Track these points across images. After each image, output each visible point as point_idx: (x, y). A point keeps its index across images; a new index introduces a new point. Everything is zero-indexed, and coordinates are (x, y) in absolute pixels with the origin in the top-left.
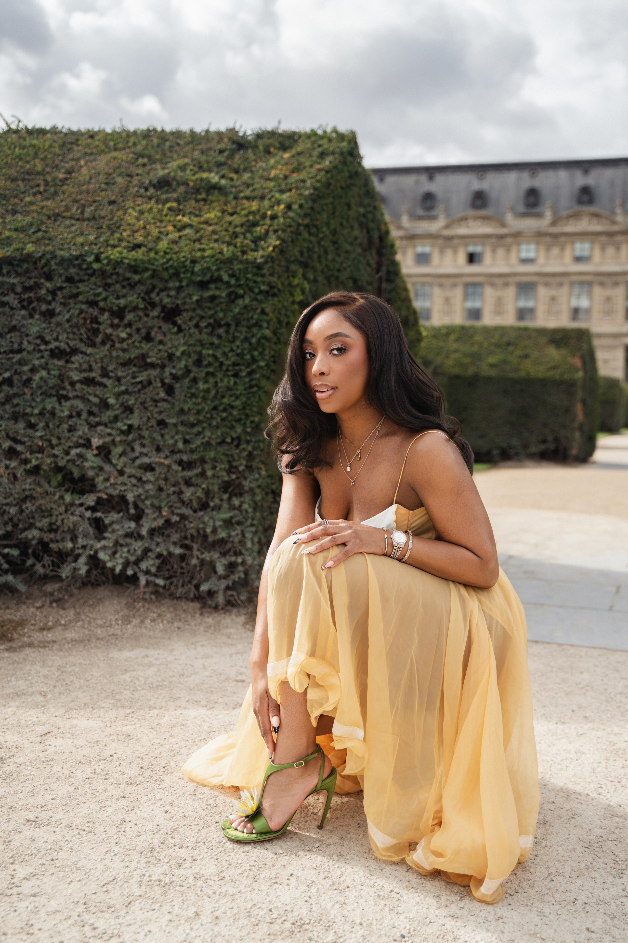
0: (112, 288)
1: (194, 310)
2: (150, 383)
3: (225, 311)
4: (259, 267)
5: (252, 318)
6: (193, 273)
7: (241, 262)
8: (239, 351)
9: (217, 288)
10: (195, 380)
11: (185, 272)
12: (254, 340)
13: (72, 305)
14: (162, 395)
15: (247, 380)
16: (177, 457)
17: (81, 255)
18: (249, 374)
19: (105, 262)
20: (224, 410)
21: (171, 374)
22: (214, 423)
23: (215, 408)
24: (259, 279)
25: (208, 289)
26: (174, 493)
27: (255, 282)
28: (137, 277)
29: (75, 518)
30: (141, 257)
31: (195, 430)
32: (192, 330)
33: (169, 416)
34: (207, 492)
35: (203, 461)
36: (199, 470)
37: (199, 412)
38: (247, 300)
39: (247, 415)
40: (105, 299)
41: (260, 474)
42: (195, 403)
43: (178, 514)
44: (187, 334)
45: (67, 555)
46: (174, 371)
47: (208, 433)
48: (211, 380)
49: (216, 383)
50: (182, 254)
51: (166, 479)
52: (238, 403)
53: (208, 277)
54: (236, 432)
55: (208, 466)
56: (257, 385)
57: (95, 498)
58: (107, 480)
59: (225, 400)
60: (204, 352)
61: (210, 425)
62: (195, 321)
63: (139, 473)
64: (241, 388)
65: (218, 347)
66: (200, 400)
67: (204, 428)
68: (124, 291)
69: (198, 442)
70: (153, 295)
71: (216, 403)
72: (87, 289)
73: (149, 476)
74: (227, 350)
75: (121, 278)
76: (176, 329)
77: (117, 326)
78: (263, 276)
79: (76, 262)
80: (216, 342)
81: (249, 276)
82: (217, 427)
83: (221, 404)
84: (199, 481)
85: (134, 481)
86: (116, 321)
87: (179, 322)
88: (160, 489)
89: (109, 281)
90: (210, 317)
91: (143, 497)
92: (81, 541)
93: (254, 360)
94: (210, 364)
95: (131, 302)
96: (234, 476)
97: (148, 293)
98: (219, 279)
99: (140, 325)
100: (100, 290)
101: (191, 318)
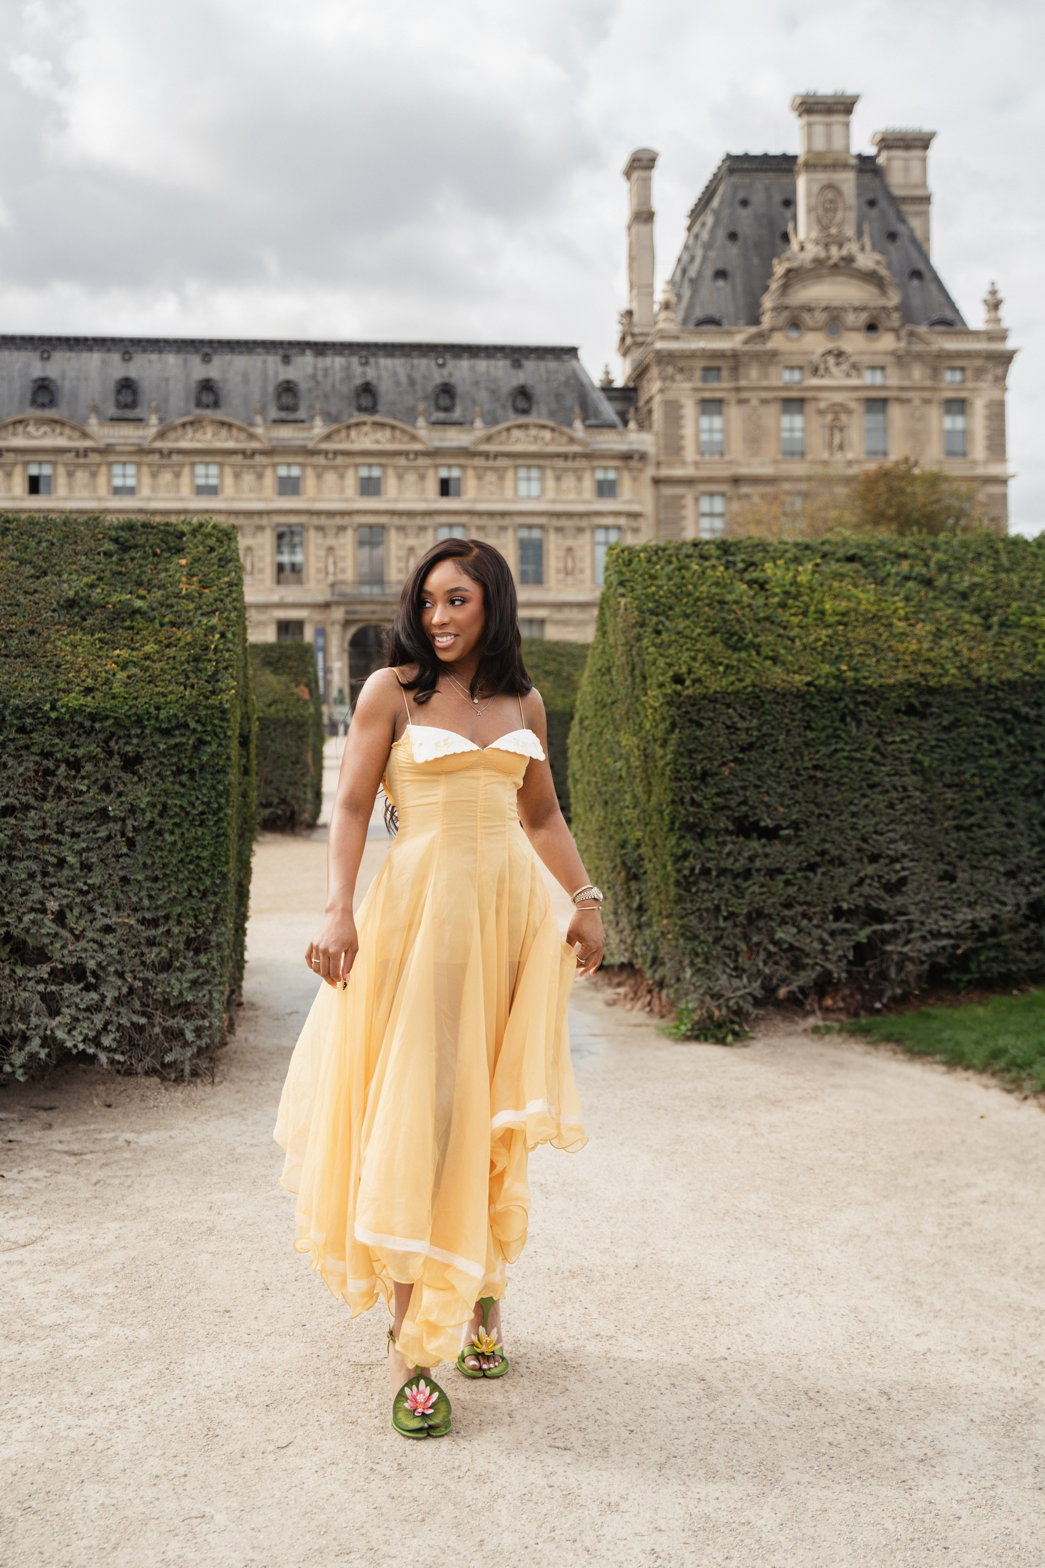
0: (67, 737)
1: (155, 758)
2: (109, 838)
3: (191, 758)
4: (224, 712)
5: (217, 764)
6: (157, 718)
7: (206, 707)
8: (205, 800)
9: (182, 735)
10: (160, 833)
11: (148, 720)
12: (221, 788)
13: (25, 758)
14: (125, 850)
15: (215, 829)
16: (139, 915)
17: (35, 703)
18: (216, 823)
19: (63, 710)
20: (191, 862)
21: (133, 826)
22: (181, 876)
23: (181, 861)
24: (225, 724)
25: (174, 736)
26: (136, 955)
27: (221, 727)
28: (97, 726)
29: (27, 994)
30: (102, 705)
31: (159, 885)
32: (155, 780)
33: (132, 873)
34: (171, 951)
35: (167, 917)
36: (166, 928)
37: (165, 866)
38: (214, 747)
39: (214, 865)
40: (61, 751)
41: (226, 927)
42: (161, 857)
43: (139, 979)
44: (149, 784)
45: (13, 1037)
46: (136, 824)
47: (174, 888)
48: (177, 831)
49: (183, 834)
50: (144, 700)
51: (126, 941)
52: (205, 854)
53: (174, 723)
54: (203, 884)
55: (171, 923)
56: (224, 834)
57: (49, 969)
58: (63, 947)
59: (193, 852)
60: (169, 802)
61: (176, 879)
62: (158, 770)
63: (97, 936)
64: (208, 838)
65: (183, 796)
66: (166, 853)
67: (169, 882)
68: (82, 740)
69: (164, 898)
70: (112, 744)
71: (182, 855)
72: (43, 739)
73: (109, 939)
74: (193, 798)
75: (76, 726)
76: (136, 779)
77: (75, 777)
78: (228, 721)
79: (30, 711)
80: (182, 790)
81: (216, 722)
82: (182, 881)
83: (187, 856)
84: (164, 940)
85: (95, 947)
86: (73, 773)
87: (141, 771)
88: (120, 952)
89: (64, 729)
90: (171, 765)
91: (104, 963)
92: (34, 1020)
93: (220, 808)
94: (177, 814)
95: (89, 752)
96: (200, 932)
97: (106, 741)
98: (186, 726)
99: (100, 777)
100: (57, 741)
101: (154, 767)
